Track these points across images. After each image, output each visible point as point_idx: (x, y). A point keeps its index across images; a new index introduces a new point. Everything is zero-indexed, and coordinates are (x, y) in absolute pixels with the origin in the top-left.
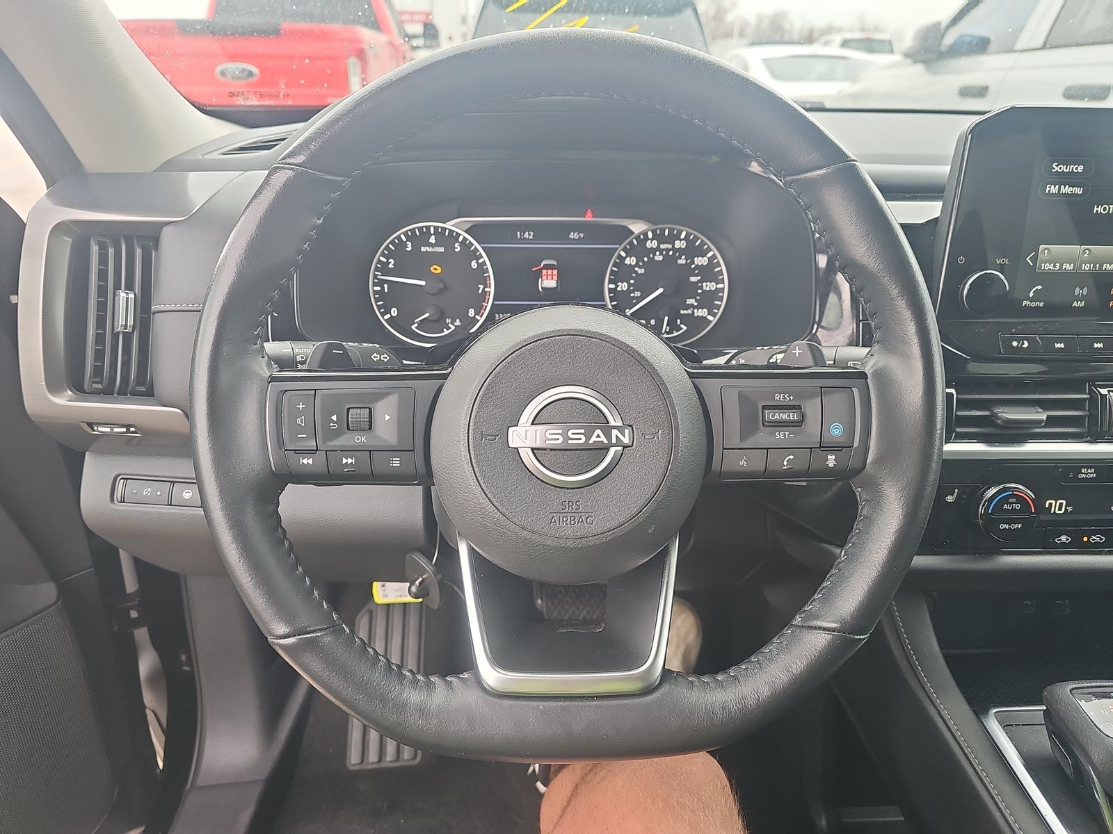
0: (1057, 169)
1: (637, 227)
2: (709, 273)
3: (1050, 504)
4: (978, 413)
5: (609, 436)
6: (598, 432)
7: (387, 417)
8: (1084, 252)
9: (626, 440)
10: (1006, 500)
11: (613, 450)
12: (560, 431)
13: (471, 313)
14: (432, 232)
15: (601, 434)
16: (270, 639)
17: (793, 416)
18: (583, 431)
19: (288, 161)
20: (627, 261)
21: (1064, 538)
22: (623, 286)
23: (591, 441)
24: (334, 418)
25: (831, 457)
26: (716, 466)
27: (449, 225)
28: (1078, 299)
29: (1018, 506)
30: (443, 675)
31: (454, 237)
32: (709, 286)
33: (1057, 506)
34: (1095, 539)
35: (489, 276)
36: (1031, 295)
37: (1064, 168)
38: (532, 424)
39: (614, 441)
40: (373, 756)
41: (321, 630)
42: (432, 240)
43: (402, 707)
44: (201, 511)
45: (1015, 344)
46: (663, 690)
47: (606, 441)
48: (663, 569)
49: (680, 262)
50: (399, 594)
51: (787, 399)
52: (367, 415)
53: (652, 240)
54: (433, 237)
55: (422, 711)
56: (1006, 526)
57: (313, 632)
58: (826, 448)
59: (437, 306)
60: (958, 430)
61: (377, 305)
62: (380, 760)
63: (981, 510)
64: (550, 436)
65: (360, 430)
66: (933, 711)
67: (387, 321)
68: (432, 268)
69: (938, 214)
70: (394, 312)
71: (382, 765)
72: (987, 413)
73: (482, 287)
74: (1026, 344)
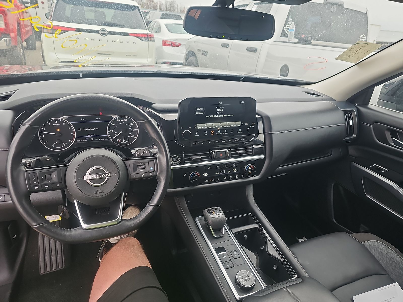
0: (198, 109)
1: (114, 116)
2: (134, 127)
3: (204, 174)
4: (189, 158)
5: (106, 175)
6: (103, 175)
7: (55, 176)
8: (205, 125)
9: (109, 176)
10: (194, 175)
11: (107, 178)
12: (95, 176)
13: (70, 141)
14: (56, 120)
15: (104, 175)
16: (32, 227)
17: (143, 167)
18: (100, 175)
19: (25, 124)
20: (112, 125)
21: (207, 181)
22: (112, 131)
23: (102, 177)
24: (42, 178)
25: (151, 174)
26: (129, 178)
27: (61, 118)
28: (205, 134)
29: (196, 176)
30: (74, 228)
31: (63, 121)
32: (135, 130)
33: (205, 175)
34: (213, 180)
35: (74, 131)
36: (196, 134)
37: (199, 109)
38: (89, 175)
39: (107, 176)
40: (48, 269)
41: (44, 223)
42: (56, 122)
43: (65, 235)
44: (11, 202)
45: (194, 144)
46: (121, 223)
47: (105, 176)
48: (121, 199)
49: (126, 124)
50: (53, 219)
51: (142, 164)
52: (50, 176)
53: (118, 119)
54: (56, 121)
55: (70, 236)
56: (194, 180)
57: (42, 223)
58: (150, 172)
59: (60, 140)
60: (185, 162)
61: (41, 141)
62: (51, 270)
63: (190, 177)
64: (94, 177)
65: (49, 180)
66: (185, 219)
67: (44, 145)
68: (57, 130)
69: (177, 118)
70: (47, 142)
71: (52, 271)
72: (190, 158)
73: (72, 134)
74: (196, 144)
